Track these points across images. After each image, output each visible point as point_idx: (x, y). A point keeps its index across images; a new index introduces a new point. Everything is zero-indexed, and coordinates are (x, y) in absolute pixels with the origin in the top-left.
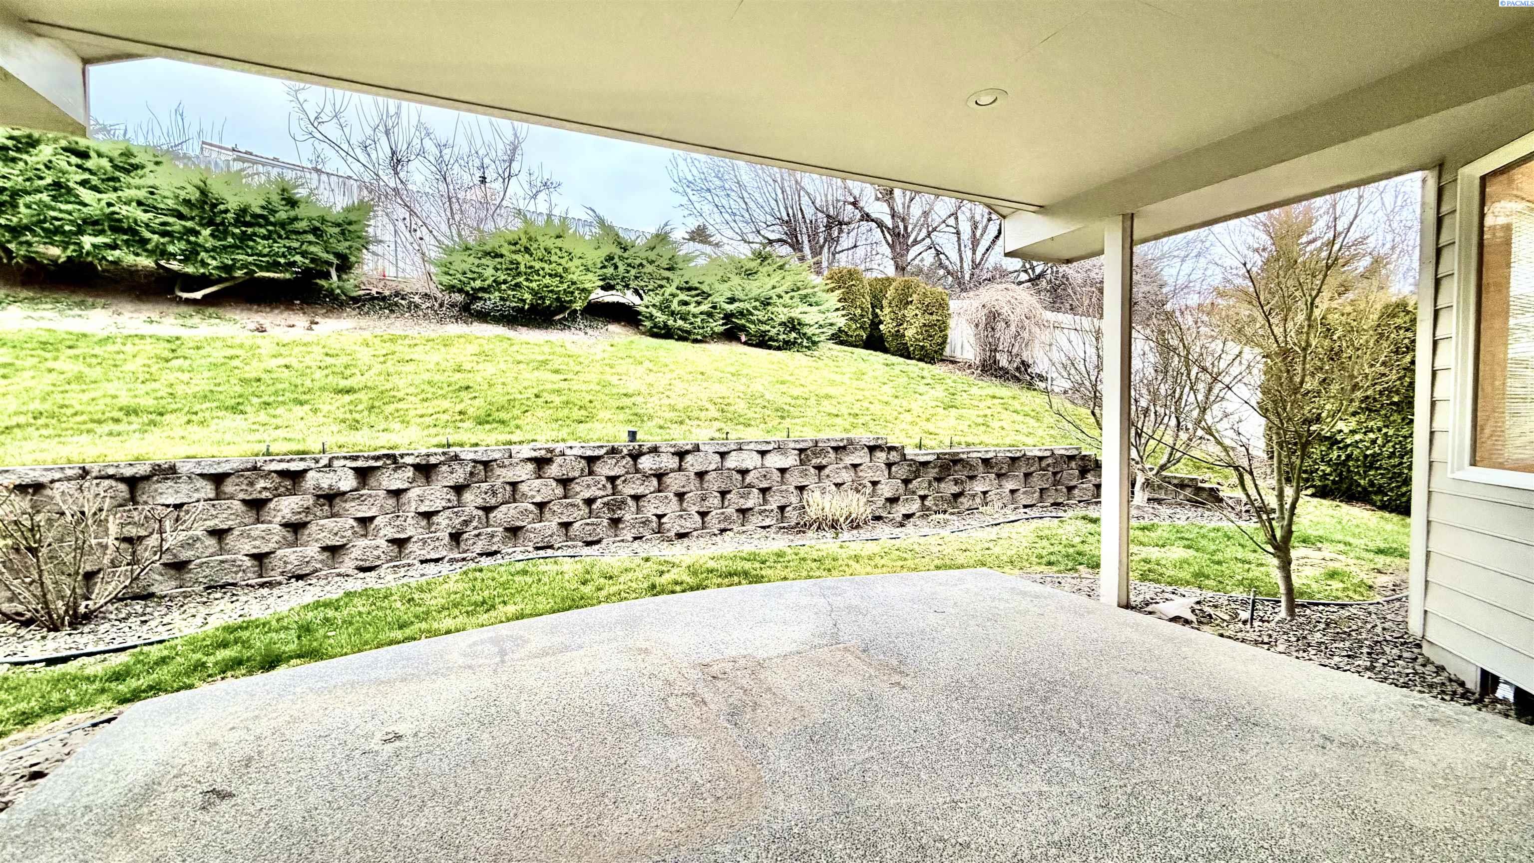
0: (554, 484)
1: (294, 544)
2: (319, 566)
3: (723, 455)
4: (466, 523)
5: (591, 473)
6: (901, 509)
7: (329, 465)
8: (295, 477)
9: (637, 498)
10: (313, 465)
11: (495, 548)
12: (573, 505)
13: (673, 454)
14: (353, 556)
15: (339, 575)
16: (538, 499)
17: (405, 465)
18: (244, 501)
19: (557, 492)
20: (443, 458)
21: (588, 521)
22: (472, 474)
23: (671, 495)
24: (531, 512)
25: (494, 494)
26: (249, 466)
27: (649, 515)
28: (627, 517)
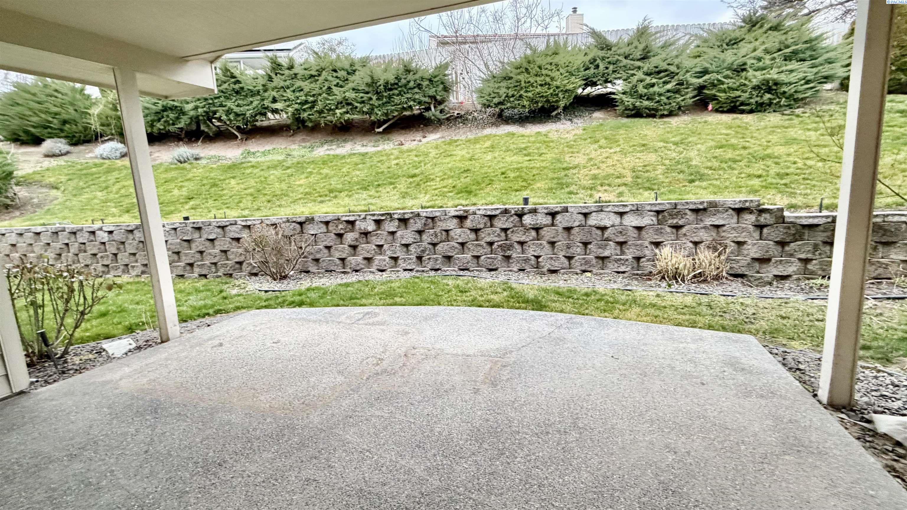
0: (469, 232)
1: (354, 255)
2: (363, 266)
3: (586, 215)
4: (423, 251)
5: (492, 226)
6: (773, 270)
7: (365, 218)
8: (352, 223)
9: (522, 243)
10: (358, 218)
11: (437, 267)
12: (480, 245)
13: (547, 214)
14: (375, 263)
15: (370, 272)
16: (460, 241)
17: (395, 219)
18: (335, 234)
19: (470, 236)
20: (411, 215)
21: (489, 256)
22: (425, 224)
23: (544, 243)
24: (456, 248)
25: (436, 236)
26: (336, 218)
27: (529, 255)
28: (514, 255)
